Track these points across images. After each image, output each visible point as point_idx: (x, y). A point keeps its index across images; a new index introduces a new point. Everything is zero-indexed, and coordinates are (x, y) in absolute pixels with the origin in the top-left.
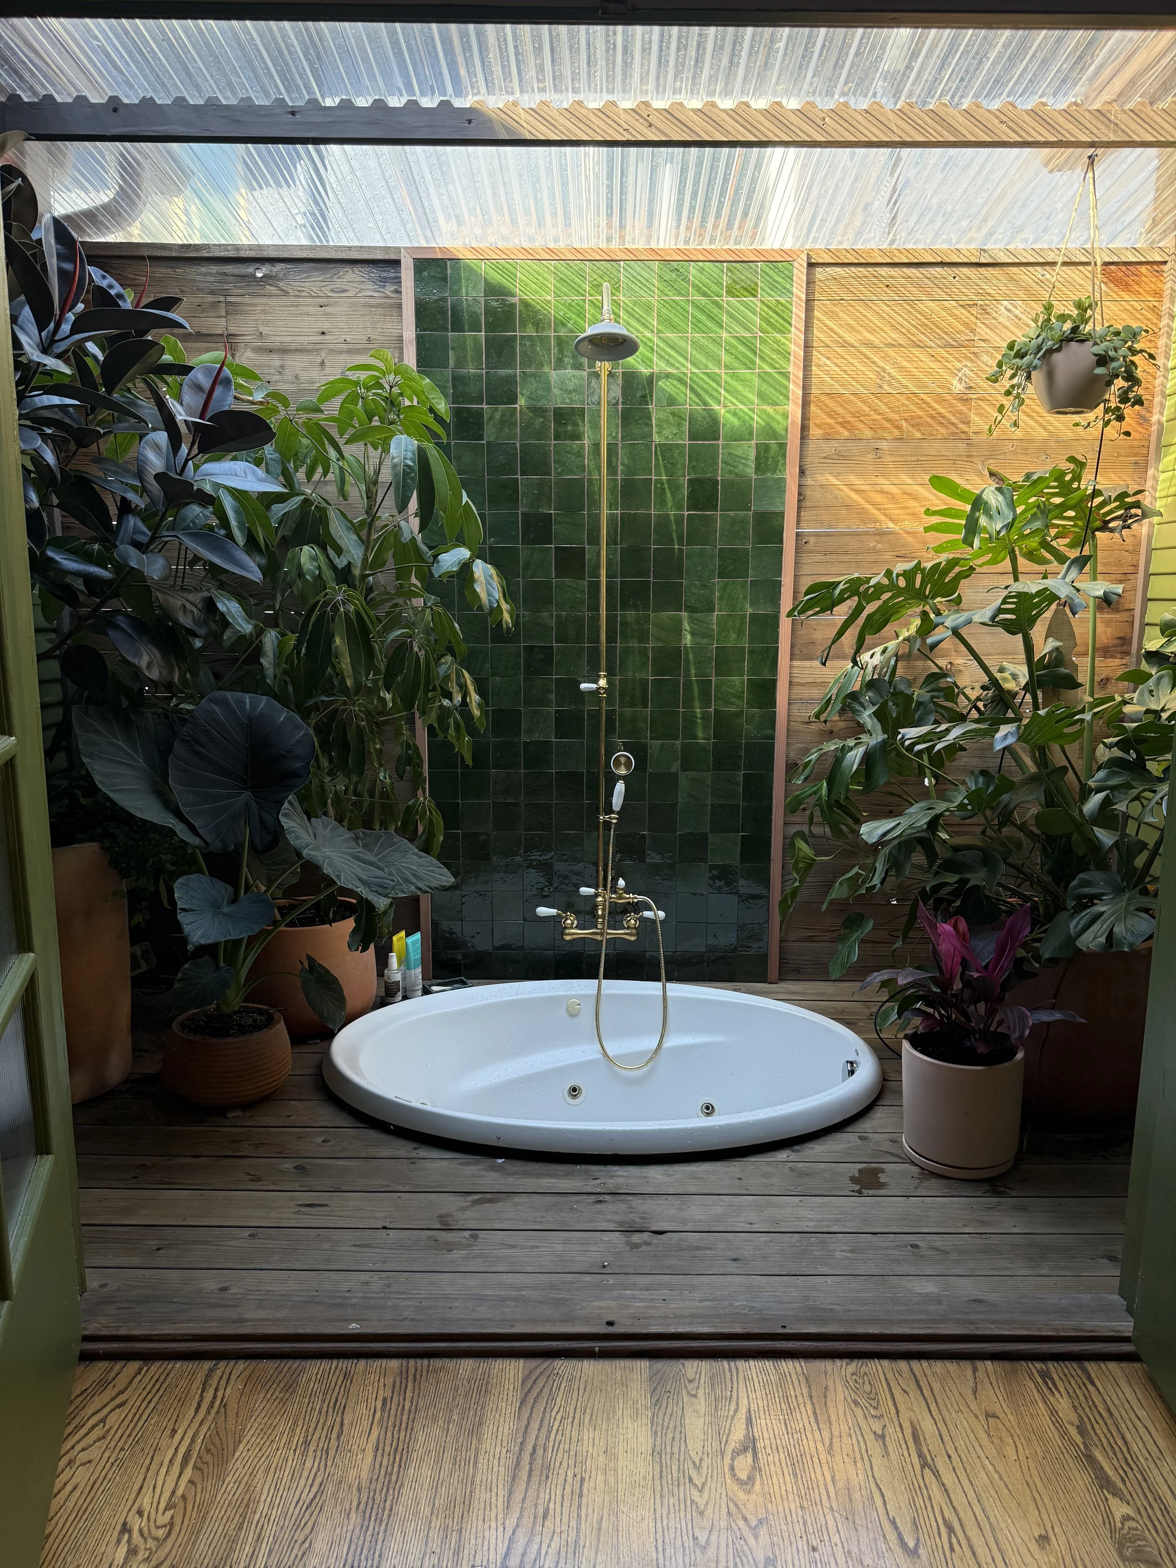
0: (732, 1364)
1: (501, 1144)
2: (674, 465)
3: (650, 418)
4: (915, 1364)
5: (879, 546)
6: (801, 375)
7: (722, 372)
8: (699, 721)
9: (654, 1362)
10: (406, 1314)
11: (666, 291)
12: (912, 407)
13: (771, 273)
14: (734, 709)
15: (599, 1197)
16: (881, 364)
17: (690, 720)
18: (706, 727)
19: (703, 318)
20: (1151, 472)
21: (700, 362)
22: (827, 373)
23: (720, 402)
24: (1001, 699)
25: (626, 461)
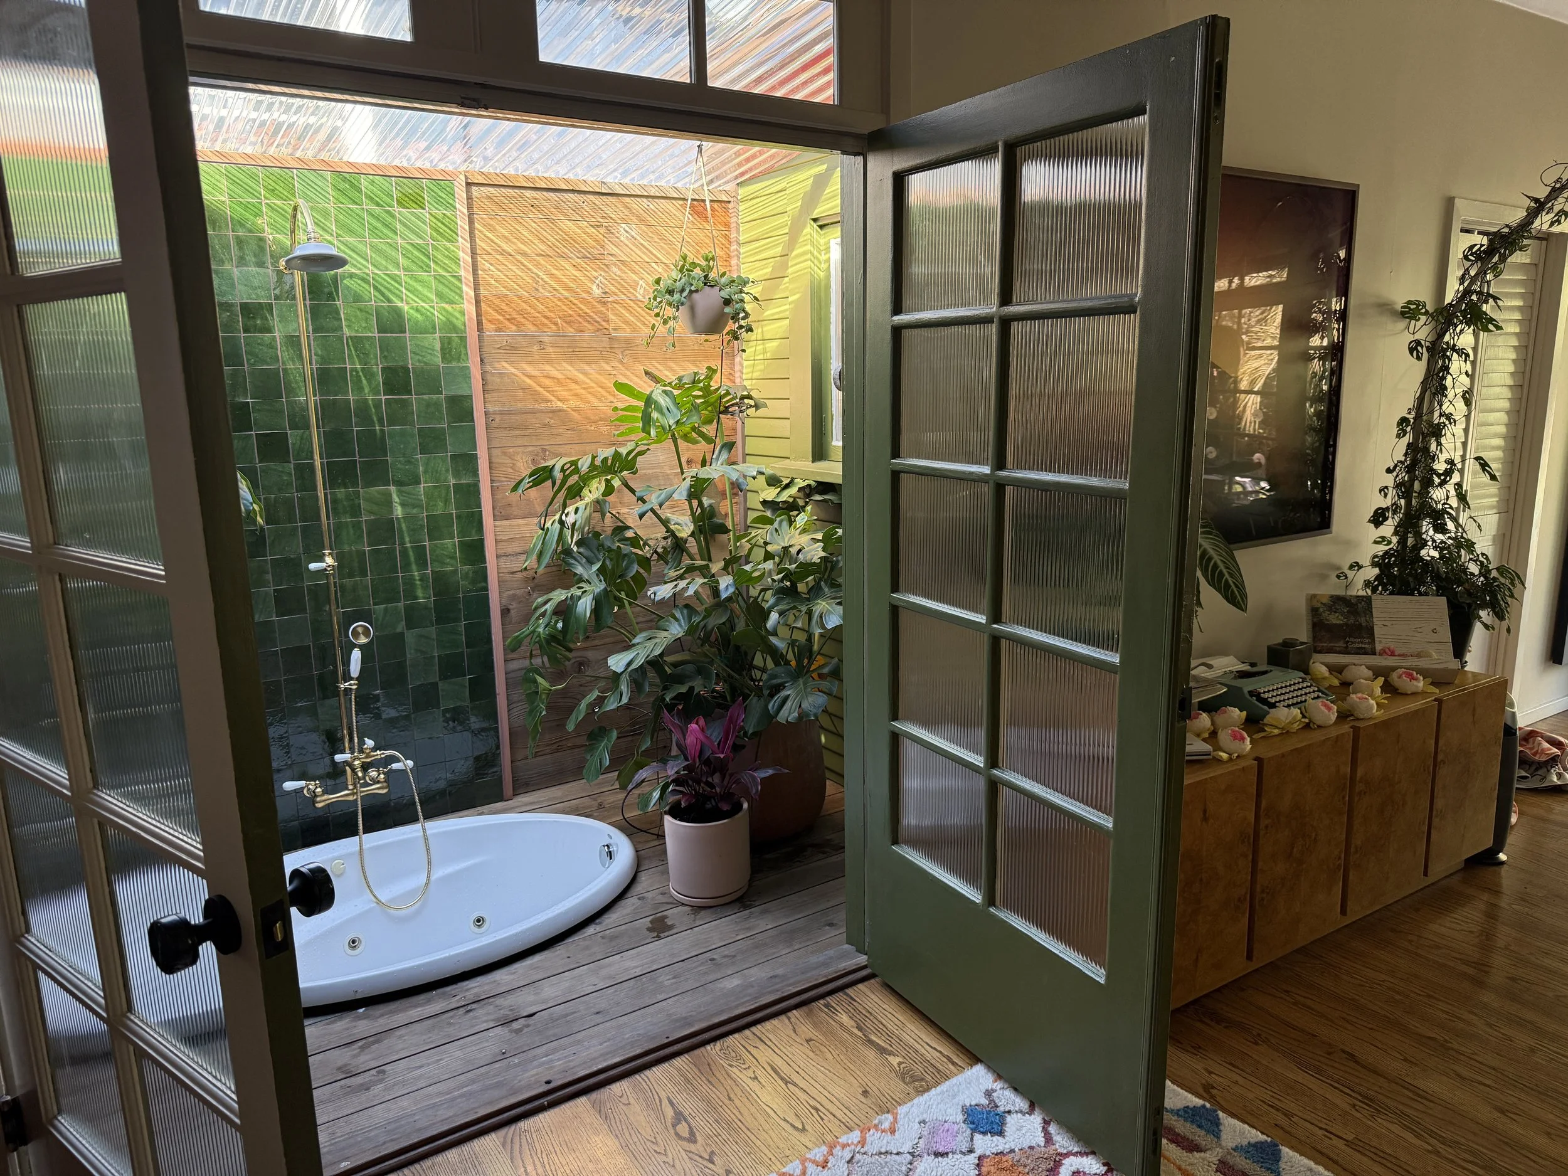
0: (642, 1075)
1: (359, 996)
2: (367, 355)
3: (338, 313)
4: (754, 1029)
5: (552, 422)
6: (471, 279)
7: (402, 273)
8: (418, 582)
9: (589, 1096)
10: (382, 1140)
11: (341, 199)
12: (564, 307)
13: (435, 189)
14: (449, 569)
15: (467, 1007)
16: (535, 270)
17: (410, 583)
18: (425, 588)
19: (379, 225)
20: (737, 359)
21: (381, 264)
22: (492, 277)
23: (402, 300)
24: (677, 545)
25: (320, 352)
